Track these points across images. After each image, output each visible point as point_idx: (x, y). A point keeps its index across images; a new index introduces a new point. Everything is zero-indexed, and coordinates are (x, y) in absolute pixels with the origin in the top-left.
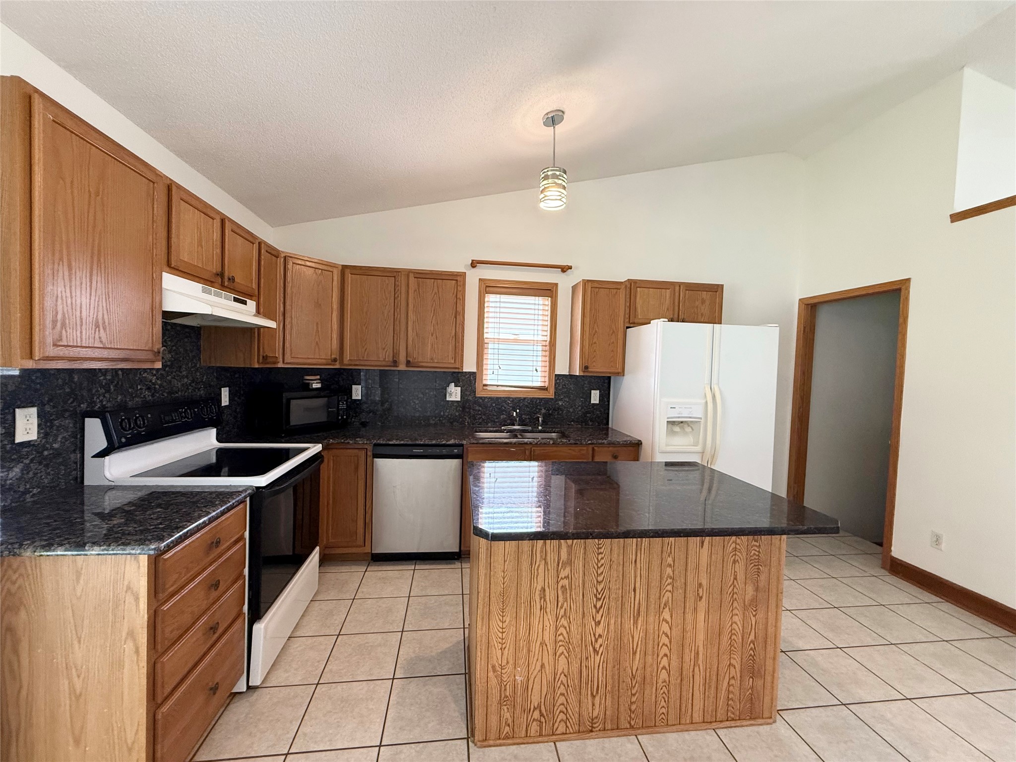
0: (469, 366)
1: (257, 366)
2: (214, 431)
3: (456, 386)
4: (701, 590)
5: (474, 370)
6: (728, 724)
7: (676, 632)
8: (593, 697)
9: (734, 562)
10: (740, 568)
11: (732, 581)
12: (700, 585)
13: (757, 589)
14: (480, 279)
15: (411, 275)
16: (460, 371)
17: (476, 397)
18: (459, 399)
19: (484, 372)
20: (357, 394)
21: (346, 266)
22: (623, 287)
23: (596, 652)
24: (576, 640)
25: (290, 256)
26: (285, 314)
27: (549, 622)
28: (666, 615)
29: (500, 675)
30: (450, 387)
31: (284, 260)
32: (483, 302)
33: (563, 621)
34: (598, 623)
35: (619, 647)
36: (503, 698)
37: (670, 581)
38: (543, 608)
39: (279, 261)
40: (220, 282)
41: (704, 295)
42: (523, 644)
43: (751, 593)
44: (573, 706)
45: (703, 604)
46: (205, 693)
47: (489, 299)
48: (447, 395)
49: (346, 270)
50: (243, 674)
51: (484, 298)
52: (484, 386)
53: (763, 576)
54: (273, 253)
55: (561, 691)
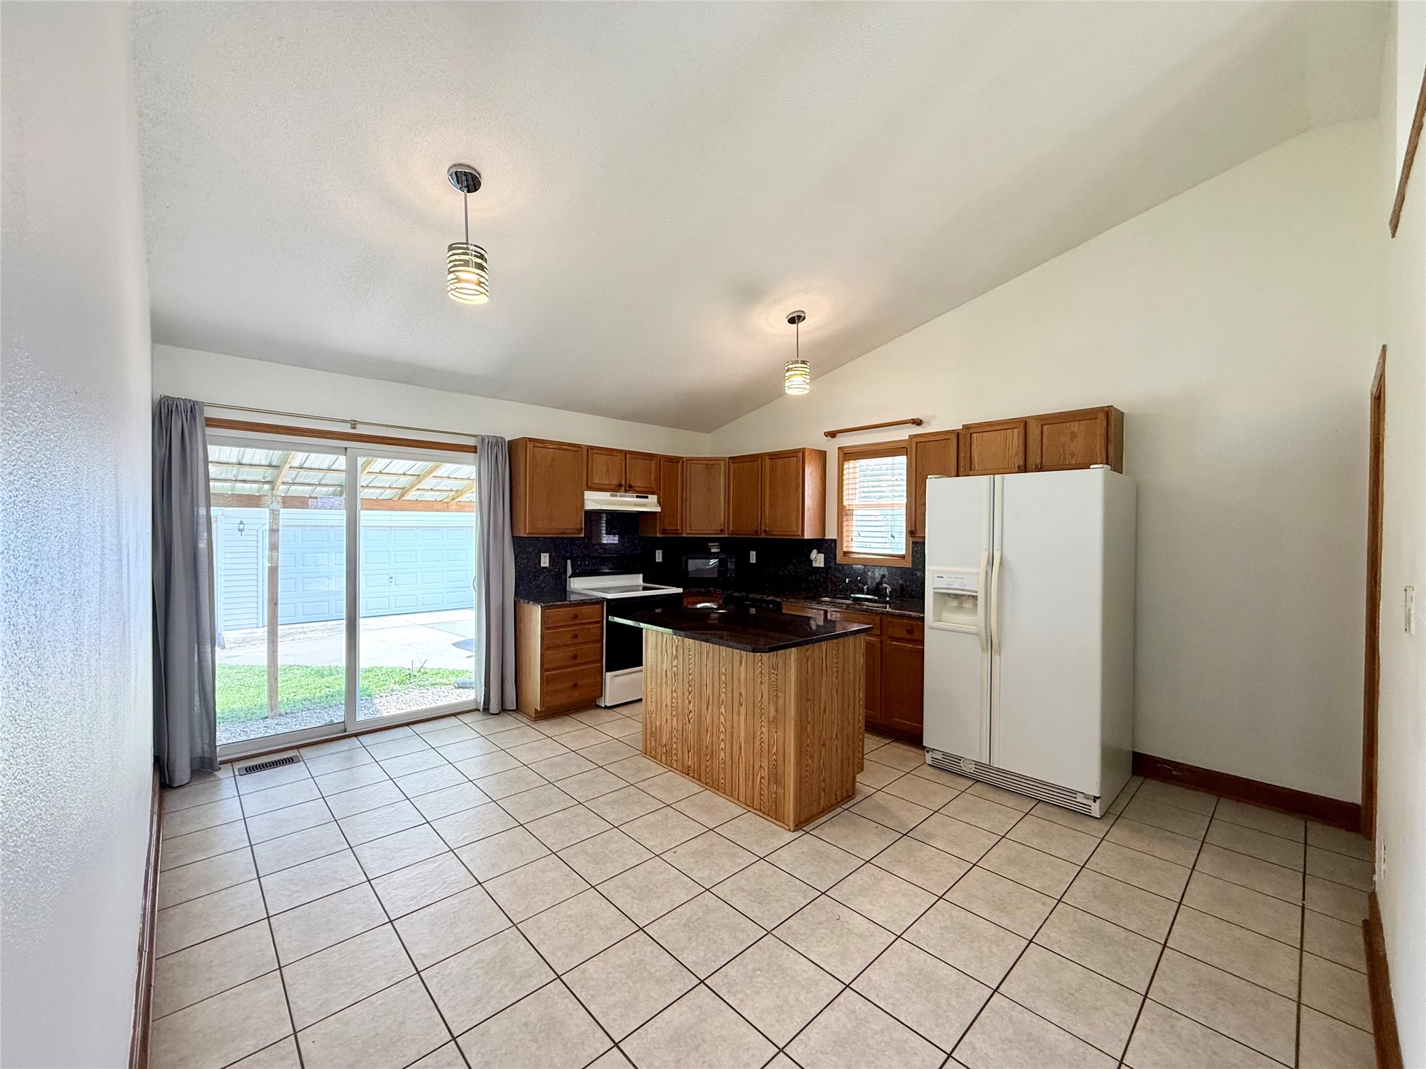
0: (831, 534)
1: (659, 535)
2: (641, 576)
3: (819, 552)
4: (741, 698)
5: (836, 538)
6: (758, 813)
7: (728, 725)
8: (689, 752)
9: (761, 683)
10: (765, 688)
11: (759, 700)
12: (741, 694)
13: (777, 710)
14: (839, 448)
15: (767, 457)
16: (802, 538)
17: (837, 564)
18: (822, 565)
19: (845, 539)
20: (753, 560)
21: (730, 458)
22: (954, 437)
23: (690, 722)
24: (680, 709)
25: (690, 459)
26: (686, 500)
27: (669, 692)
28: (723, 710)
29: (650, 718)
30: (814, 554)
31: (685, 463)
32: (843, 470)
33: (675, 695)
34: (690, 702)
35: (700, 723)
36: (652, 732)
37: (724, 685)
38: (666, 683)
39: (680, 465)
40: (623, 489)
41: (1075, 427)
42: (659, 702)
43: (773, 713)
44: (680, 753)
45: (743, 710)
46: (569, 684)
47: (850, 466)
48: (812, 561)
49: (730, 461)
50: (602, 696)
51: (843, 466)
52: (846, 553)
53: (781, 701)
54: (674, 461)
55: (675, 740)
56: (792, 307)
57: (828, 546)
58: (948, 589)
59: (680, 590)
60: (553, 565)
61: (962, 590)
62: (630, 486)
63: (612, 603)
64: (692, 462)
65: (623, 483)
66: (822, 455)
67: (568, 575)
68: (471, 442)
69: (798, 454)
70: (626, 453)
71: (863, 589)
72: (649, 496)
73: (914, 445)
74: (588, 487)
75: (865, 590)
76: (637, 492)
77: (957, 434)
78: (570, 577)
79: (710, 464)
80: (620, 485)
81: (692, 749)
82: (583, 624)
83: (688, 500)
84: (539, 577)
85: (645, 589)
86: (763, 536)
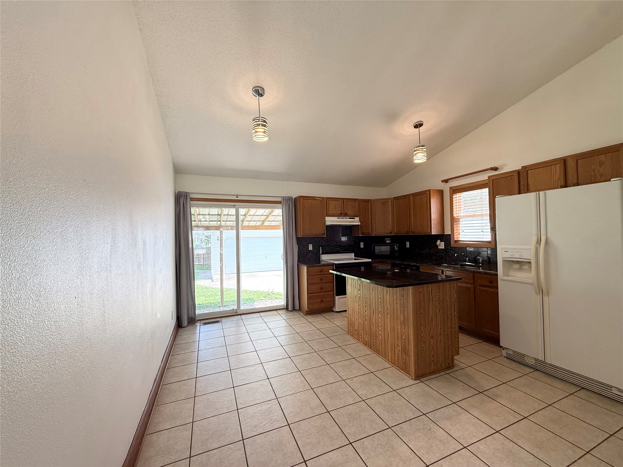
0: (448, 232)
1: (360, 235)
2: (353, 254)
3: (441, 241)
4: (388, 311)
5: (450, 234)
6: (397, 368)
7: (383, 323)
8: (366, 334)
9: (397, 303)
10: (398, 306)
11: (396, 312)
12: (388, 308)
13: (404, 318)
14: (450, 188)
15: (411, 196)
16: (431, 234)
17: (451, 247)
18: (443, 248)
19: (455, 234)
20: (408, 245)
21: (394, 198)
22: (516, 174)
23: (366, 320)
24: (362, 314)
25: (374, 200)
26: (373, 219)
27: (357, 306)
28: (380, 316)
29: (350, 317)
30: (438, 242)
31: (372, 202)
32: (453, 198)
33: (359, 307)
34: (366, 311)
35: (370, 321)
36: (351, 324)
37: (380, 304)
38: (356, 301)
39: (370, 203)
40: (343, 215)
41: (602, 158)
42: (353, 310)
43: (402, 319)
44: (362, 334)
45: (389, 316)
46: (320, 300)
47: (457, 197)
48: (438, 246)
49: (394, 199)
50: (334, 306)
51: (452, 196)
52: (456, 241)
53: (406, 313)
54: (367, 201)
55: (360, 328)
56: (416, 119)
57: (447, 238)
58: (511, 258)
59: (370, 260)
60: (314, 249)
61: (521, 258)
62: (346, 214)
63: (337, 265)
64: (375, 201)
65: (343, 213)
66: (441, 193)
67: (320, 254)
68: (279, 199)
69: (427, 193)
70: (343, 199)
71: (466, 259)
72: (355, 218)
73: (491, 181)
74: (327, 215)
75: (467, 260)
76: (350, 216)
77: (518, 172)
78: (321, 254)
79: (384, 202)
80: (341, 214)
81: (368, 333)
82: (325, 274)
83: (374, 218)
84: (308, 254)
85: (355, 259)
86: (411, 234)
